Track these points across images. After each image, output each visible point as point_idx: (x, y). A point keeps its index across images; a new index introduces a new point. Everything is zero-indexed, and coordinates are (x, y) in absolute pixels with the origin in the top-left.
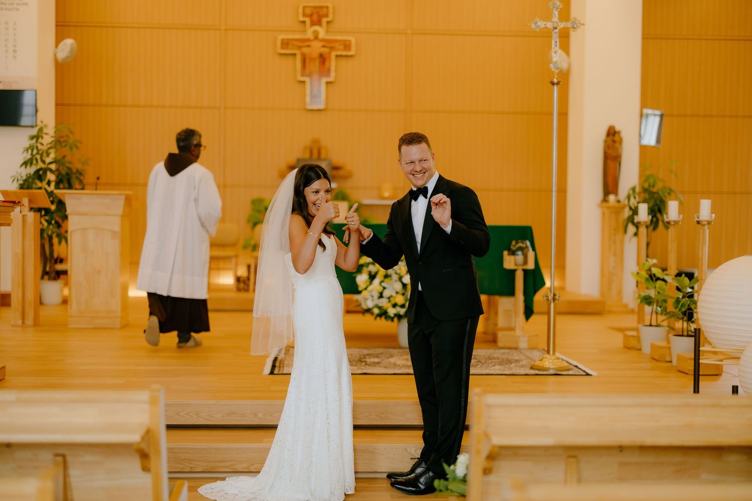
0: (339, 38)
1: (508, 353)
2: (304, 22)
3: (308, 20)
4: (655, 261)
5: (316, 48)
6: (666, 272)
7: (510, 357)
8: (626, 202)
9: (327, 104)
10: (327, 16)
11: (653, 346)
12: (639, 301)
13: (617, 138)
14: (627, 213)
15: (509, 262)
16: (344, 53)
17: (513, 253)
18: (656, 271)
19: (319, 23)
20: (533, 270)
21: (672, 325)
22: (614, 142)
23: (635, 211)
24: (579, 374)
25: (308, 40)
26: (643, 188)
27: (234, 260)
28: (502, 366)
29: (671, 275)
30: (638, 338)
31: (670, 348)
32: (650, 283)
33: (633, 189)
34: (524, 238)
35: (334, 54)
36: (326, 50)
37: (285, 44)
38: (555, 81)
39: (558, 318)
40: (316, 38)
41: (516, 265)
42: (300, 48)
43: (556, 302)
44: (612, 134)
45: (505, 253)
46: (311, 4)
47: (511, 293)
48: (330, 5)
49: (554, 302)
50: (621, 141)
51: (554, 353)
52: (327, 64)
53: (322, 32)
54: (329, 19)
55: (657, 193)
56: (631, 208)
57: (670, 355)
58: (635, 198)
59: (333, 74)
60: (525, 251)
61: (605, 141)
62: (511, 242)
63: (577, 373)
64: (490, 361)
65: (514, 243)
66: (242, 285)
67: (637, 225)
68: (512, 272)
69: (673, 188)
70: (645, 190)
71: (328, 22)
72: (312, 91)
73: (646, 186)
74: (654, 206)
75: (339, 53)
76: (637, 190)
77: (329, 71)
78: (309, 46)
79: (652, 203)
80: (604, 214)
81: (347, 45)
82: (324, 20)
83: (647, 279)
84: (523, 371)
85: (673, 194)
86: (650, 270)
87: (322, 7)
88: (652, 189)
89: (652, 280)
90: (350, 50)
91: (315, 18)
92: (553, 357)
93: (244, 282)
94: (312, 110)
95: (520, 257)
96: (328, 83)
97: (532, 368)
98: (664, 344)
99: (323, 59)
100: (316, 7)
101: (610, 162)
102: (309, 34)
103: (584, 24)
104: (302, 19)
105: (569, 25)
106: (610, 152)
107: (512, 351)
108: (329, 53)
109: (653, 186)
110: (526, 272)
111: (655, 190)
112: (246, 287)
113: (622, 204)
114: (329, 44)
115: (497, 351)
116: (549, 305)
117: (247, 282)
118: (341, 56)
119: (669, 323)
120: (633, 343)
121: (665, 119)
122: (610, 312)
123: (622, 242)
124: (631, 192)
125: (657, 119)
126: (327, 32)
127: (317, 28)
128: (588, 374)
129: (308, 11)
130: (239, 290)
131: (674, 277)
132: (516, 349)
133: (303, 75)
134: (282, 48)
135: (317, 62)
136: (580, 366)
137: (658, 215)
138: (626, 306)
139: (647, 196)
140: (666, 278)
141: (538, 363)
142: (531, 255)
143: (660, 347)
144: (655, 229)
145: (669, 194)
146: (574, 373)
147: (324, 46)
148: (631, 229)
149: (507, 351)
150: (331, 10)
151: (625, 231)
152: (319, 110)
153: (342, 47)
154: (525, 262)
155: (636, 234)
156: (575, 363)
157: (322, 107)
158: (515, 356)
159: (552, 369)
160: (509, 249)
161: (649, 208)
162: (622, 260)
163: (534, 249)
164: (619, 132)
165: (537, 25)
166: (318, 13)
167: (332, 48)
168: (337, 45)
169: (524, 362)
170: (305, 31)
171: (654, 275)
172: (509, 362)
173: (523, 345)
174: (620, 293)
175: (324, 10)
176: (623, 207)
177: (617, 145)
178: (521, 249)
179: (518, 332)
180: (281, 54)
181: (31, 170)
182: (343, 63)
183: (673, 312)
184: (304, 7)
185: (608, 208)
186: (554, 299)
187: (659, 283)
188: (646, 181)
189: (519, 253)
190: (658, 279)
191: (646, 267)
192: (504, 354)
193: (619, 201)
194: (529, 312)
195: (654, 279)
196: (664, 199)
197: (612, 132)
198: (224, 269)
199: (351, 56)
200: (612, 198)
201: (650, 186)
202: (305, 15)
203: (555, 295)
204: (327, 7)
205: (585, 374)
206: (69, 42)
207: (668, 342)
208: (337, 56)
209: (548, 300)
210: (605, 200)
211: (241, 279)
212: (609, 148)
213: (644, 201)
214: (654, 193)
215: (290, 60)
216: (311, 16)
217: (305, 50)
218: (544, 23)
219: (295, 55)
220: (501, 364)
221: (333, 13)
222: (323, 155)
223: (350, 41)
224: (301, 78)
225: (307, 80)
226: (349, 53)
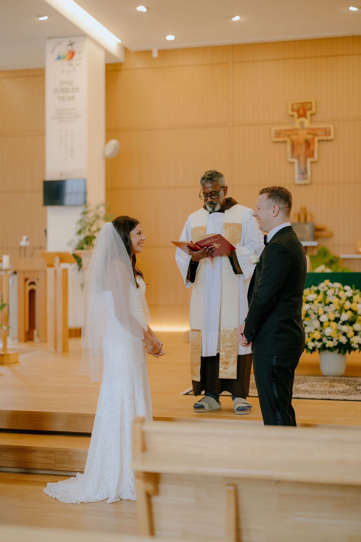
0: (321, 126)
2: (293, 116)
3: (295, 114)
5: (303, 135)
10: (311, 109)
16: (325, 138)
19: (305, 116)
25: (297, 129)
35: (316, 139)
36: (310, 137)
37: (278, 134)
40: (303, 127)
42: (289, 136)
46: (298, 101)
48: (313, 101)
52: (311, 147)
53: (307, 122)
54: (313, 111)
59: (316, 155)
71: (312, 115)
72: (299, 170)
75: (321, 138)
77: (313, 153)
78: (297, 134)
81: (327, 132)
82: (308, 113)
87: (306, 103)
90: (329, 135)
91: (301, 112)
96: (312, 163)
99: (308, 144)
104: (291, 113)
108: (313, 139)
114: (313, 132)
118: (323, 140)
126: (311, 122)
127: (303, 119)
129: (296, 107)
133: (292, 157)
134: (276, 137)
135: (304, 147)
147: (309, 134)
150: (314, 105)
152: (305, 184)
153: (323, 133)
157: (308, 182)
166: (303, 108)
167: (315, 135)
168: (319, 133)
175: (309, 105)
180: (276, 142)
182: (325, 146)
184: (292, 105)
199: (332, 140)
202: (293, 110)
204: (311, 103)
206: (114, 142)
208: (319, 141)
215: (282, 147)
216: (298, 111)
217: (294, 138)
219: (285, 142)
221: (316, 107)
222: (309, 220)
223: (330, 128)
224: (291, 160)
225: (296, 161)
226: (329, 138)
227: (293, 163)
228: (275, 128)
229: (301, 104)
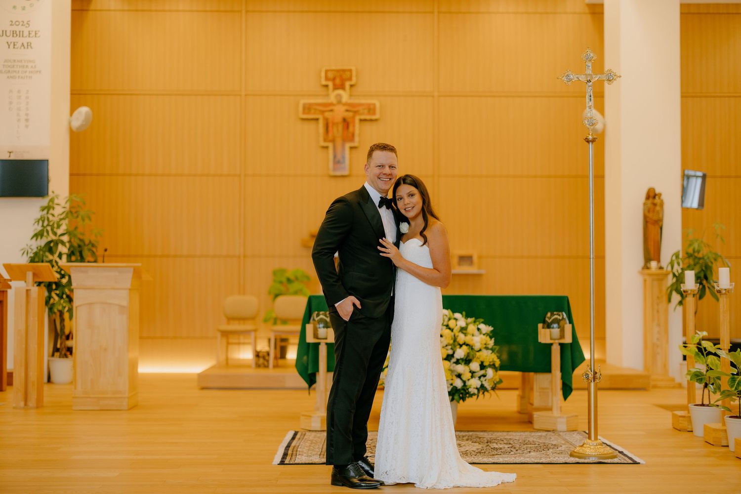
0: (363, 101)
1: (545, 437)
2: (327, 86)
3: (330, 84)
4: (705, 334)
5: (340, 112)
6: (718, 346)
7: (547, 442)
8: (669, 268)
9: (350, 170)
10: (350, 79)
11: (706, 428)
12: (689, 377)
13: (657, 200)
14: (670, 280)
15: (544, 336)
16: (368, 117)
17: (549, 326)
18: (707, 345)
19: (342, 87)
20: (571, 344)
21: (727, 405)
22: (655, 205)
23: (680, 279)
24: (626, 462)
25: (331, 104)
26: (687, 253)
27: (253, 335)
28: (538, 453)
29: (724, 349)
30: (689, 419)
31: (725, 431)
32: (700, 357)
33: (677, 256)
34: (560, 309)
35: (357, 118)
36: (349, 115)
37: (307, 108)
38: (590, 137)
39: (600, 393)
40: (339, 102)
41: (551, 339)
42: (323, 112)
43: (597, 381)
44: (652, 196)
45: (540, 326)
46: (334, 68)
47: (548, 369)
48: (353, 68)
49: (594, 381)
50: (662, 204)
51: (596, 439)
52: (351, 129)
53: (345, 96)
54: (353, 83)
55: (703, 258)
56: (674, 275)
57: (727, 438)
58: (679, 264)
59: (357, 139)
60: (562, 323)
61: (645, 204)
62: (547, 314)
63: (623, 461)
64: (525, 446)
65: (549, 315)
66: (261, 361)
67: (683, 295)
68: (549, 346)
69: (719, 254)
70: (689, 256)
71: (351, 86)
72: (335, 157)
73: (690, 251)
74: (699, 272)
75: (363, 117)
76: (681, 256)
77: (353, 135)
78: (332, 111)
79: (698, 269)
80: (645, 281)
81: (371, 109)
82: (347, 84)
83: (697, 354)
84: (562, 460)
85: (719, 260)
86: (699, 344)
87: (344, 71)
88: (696, 254)
89: (703, 354)
90: (374, 114)
91: (338, 81)
92: (595, 443)
93: (264, 358)
94: (336, 177)
95: (556, 331)
97: (571, 455)
98: (718, 426)
99: (346, 123)
100: (338, 71)
101: (650, 226)
102: (332, 98)
103: (620, 77)
104: (324, 82)
105: (604, 77)
106: (650, 215)
107: (549, 433)
108: (353, 118)
109: (698, 252)
110: (562, 345)
111: (700, 255)
112: (266, 363)
113: (664, 271)
114: (353, 109)
115: (533, 434)
116: (589, 384)
117: (267, 358)
118: (365, 120)
119: (723, 403)
120: (684, 424)
121: (708, 180)
122: (655, 387)
123: (666, 311)
124: (674, 258)
125: (699, 181)
126: (351, 96)
127: (340, 92)
128: (635, 463)
129: (331, 75)
130: (258, 366)
131: (727, 352)
132: (554, 431)
133: (325, 140)
134: (304, 113)
135: (340, 127)
136: (626, 452)
137: (704, 282)
138: (673, 380)
139: (691, 261)
140: (719, 352)
141: (578, 449)
142: (568, 327)
143: (715, 430)
144: (701, 297)
145: (715, 260)
146: (619, 462)
147: (347, 111)
148: (676, 298)
149: (544, 434)
150: (354, 73)
151: (669, 300)
152: (343, 176)
153: (366, 111)
154: (562, 336)
155: (681, 303)
156: (620, 449)
157: (346, 173)
158: (554, 440)
159: (595, 456)
160: (544, 322)
161: (696, 275)
162: (666, 331)
163: (571, 322)
164: (660, 195)
165: (569, 78)
166: (341, 76)
167: (356, 112)
168: (361, 109)
169: (563, 448)
170: (328, 95)
171: (705, 348)
172: (546, 447)
173: (562, 426)
174: (665, 366)
175: (348, 73)
176: (667, 274)
177: (658, 208)
178: (557, 321)
179: (556, 413)
180: (303, 119)
181: (42, 242)
182: (367, 127)
183: (728, 391)
184: (327, 71)
185: (650, 275)
186: (594, 378)
187: (711, 357)
188: (690, 245)
189: (555, 325)
190: (709, 353)
191: (696, 340)
192: (540, 437)
193: (661, 268)
194: (567, 390)
195: (705, 353)
196: (710, 264)
197: (652, 194)
198: (244, 344)
199: (376, 120)
200: (654, 264)
201: (694, 251)
202: (327, 79)
203: (595, 373)
204: (350, 71)
205: (630, 461)
206: (84, 110)
207: (724, 424)
208: (361, 120)
209: (588, 378)
210: (646, 267)
211: (261, 355)
212: (649, 211)
213: (690, 268)
214: (700, 259)
215: (312, 125)
216: (334, 79)
217: (327, 115)
218: (577, 76)
219: (317, 119)
220: (537, 450)
221: (357, 76)
223: (374, 105)
224: (325, 144)
225: (330, 145)
226: (373, 117)
227: (327, 147)
228: (303, 101)
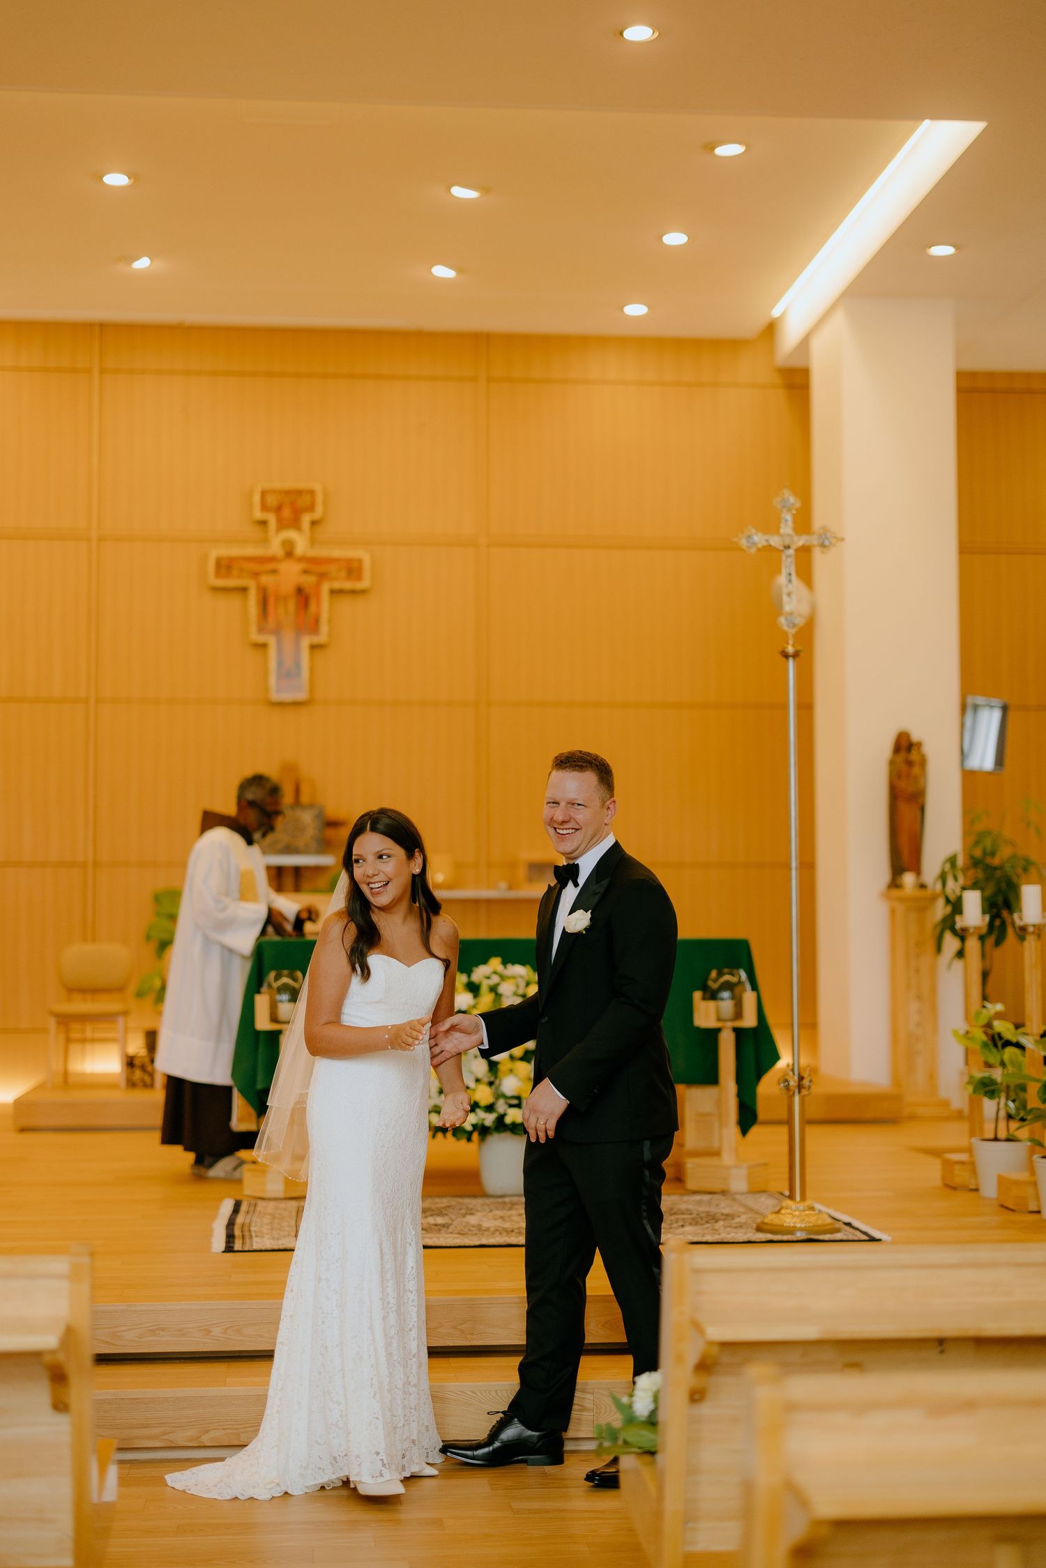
0: (337, 553)
2: (264, 523)
3: (272, 518)
4: (999, 1007)
5: (290, 575)
8: (938, 887)
10: (311, 508)
11: (1002, 1182)
12: (970, 1089)
13: (914, 756)
14: (940, 910)
16: (348, 585)
17: (714, 996)
18: (1004, 1027)
19: (295, 523)
21: (1038, 1137)
22: (910, 763)
23: (956, 907)
25: (273, 559)
30: (974, 1167)
31: (1035, 1184)
34: (734, 965)
35: (325, 588)
36: (309, 580)
37: (225, 566)
40: (289, 554)
41: (718, 1019)
42: (256, 575)
44: (905, 748)
45: (697, 995)
46: (278, 485)
47: (711, 1077)
48: (318, 488)
50: (923, 762)
52: (313, 607)
53: (301, 542)
54: (317, 514)
56: (948, 900)
57: (1037, 1197)
59: (324, 628)
60: (737, 990)
61: (891, 763)
65: (714, 974)
67: (962, 935)
68: (712, 1034)
71: (314, 523)
72: (280, 663)
75: (337, 585)
76: (960, 862)
77: (317, 621)
78: (273, 571)
80: (893, 911)
81: (353, 569)
82: (306, 519)
83: (985, 1044)
86: (991, 1024)
87: (299, 493)
89: (995, 1045)
90: (359, 577)
91: (287, 512)
95: (727, 1005)
96: (313, 647)
98: (1025, 1175)
99: (303, 597)
101: (901, 804)
102: (275, 548)
104: (258, 515)
106: (902, 784)
108: (318, 586)
109: (993, 854)
110: (738, 1030)
114: (317, 567)
118: (340, 592)
119: (1032, 1132)
120: (964, 1176)
123: (933, 972)
125: (997, 715)
126: (313, 542)
127: (291, 534)
129: (272, 501)
133: (262, 631)
134: (219, 575)
135: (292, 605)
142: (750, 998)
143: (1017, 1183)
147: (305, 572)
148: (951, 943)
150: (319, 497)
151: (941, 946)
152: (296, 704)
153: (343, 574)
154: (738, 1013)
155: (962, 952)
157: (302, 696)
164: (919, 744)
166: (292, 503)
167: (322, 576)
168: (332, 569)
170: (265, 541)
171: (1000, 1035)
175: (307, 498)
176: (932, 899)
177: (915, 770)
178: (729, 986)
182: (346, 605)
183: (1039, 1110)
184: (264, 494)
185: (903, 899)
187: (1009, 1052)
189: (726, 994)
190: (1007, 1043)
191: (983, 1019)
195: (1000, 1043)
197: (903, 741)
199: (363, 592)
200: (909, 879)
202: (264, 507)
204: (312, 493)
207: (1033, 1171)
210: (896, 884)
212: (899, 776)
215: (235, 601)
216: (278, 509)
217: (265, 579)
219: (244, 590)
221: (325, 503)
222: (305, 798)
223: (360, 561)
224: (262, 639)
225: (272, 641)
226: (359, 586)
227: (264, 646)
228: (215, 552)
229: (288, 493)
